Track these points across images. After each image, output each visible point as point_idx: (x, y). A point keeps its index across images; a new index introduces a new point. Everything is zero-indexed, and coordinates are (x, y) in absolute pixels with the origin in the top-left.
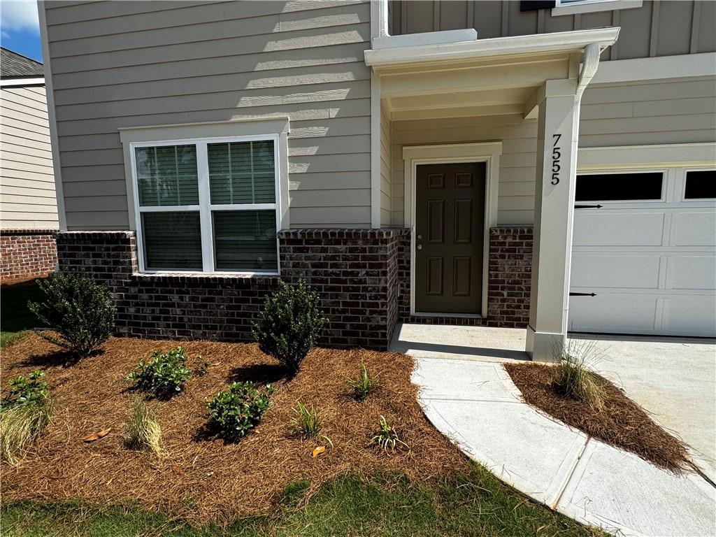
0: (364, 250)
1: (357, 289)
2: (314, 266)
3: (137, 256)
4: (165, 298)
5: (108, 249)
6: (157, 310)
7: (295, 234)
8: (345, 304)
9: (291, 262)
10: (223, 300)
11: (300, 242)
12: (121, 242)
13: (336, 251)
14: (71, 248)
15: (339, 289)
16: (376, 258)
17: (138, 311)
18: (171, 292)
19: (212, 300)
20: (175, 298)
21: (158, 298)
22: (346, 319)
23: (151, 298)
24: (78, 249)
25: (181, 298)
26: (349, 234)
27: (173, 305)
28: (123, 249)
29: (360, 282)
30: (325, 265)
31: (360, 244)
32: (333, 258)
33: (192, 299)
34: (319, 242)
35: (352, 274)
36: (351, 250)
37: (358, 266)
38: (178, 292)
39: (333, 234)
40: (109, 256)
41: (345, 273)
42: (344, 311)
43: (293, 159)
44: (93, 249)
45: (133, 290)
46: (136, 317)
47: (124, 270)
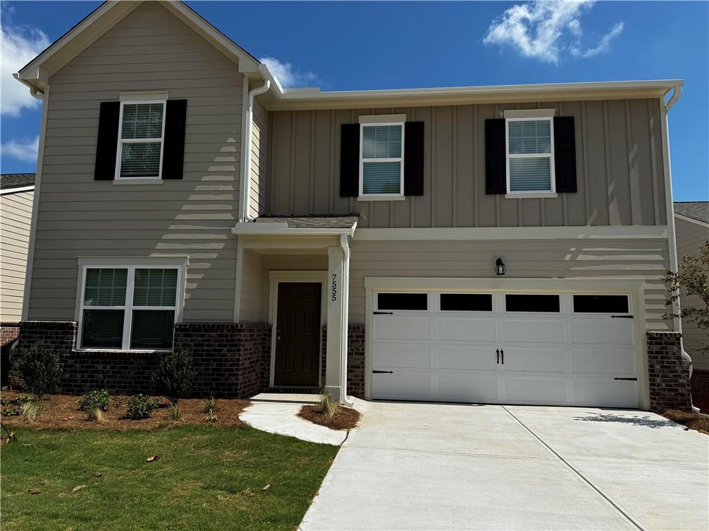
0: (227, 336)
1: (221, 360)
2: (195, 345)
3: (78, 339)
4: (93, 367)
5: (57, 333)
6: (86, 375)
7: (185, 325)
8: (213, 369)
9: (181, 343)
10: (133, 368)
11: (188, 330)
12: (68, 329)
13: (210, 336)
14: (29, 332)
15: (209, 360)
16: (234, 341)
17: (71, 376)
18: (98, 363)
19: (126, 368)
20: (100, 367)
21: (87, 367)
22: (213, 380)
23: (82, 367)
24: (35, 333)
25: (104, 367)
26: (218, 326)
27: (98, 372)
28: (68, 333)
29: (223, 355)
30: (202, 345)
31: (225, 332)
32: (208, 341)
33: (111, 368)
34: (200, 331)
35: (219, 350)
36: (219, 336)
37: (223, 346)
38: (103, 363)
39: (209, 326)
40: (57, 338)
41: (215, 350)
42: (212, 374)
43: (189, 280)
44: (46, 333)
45: (70, 361)
46: (69, 381)
47: (66, 348)
